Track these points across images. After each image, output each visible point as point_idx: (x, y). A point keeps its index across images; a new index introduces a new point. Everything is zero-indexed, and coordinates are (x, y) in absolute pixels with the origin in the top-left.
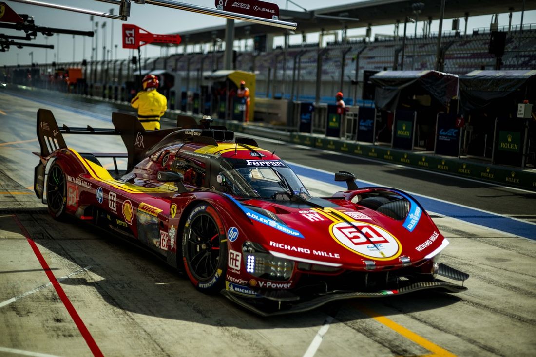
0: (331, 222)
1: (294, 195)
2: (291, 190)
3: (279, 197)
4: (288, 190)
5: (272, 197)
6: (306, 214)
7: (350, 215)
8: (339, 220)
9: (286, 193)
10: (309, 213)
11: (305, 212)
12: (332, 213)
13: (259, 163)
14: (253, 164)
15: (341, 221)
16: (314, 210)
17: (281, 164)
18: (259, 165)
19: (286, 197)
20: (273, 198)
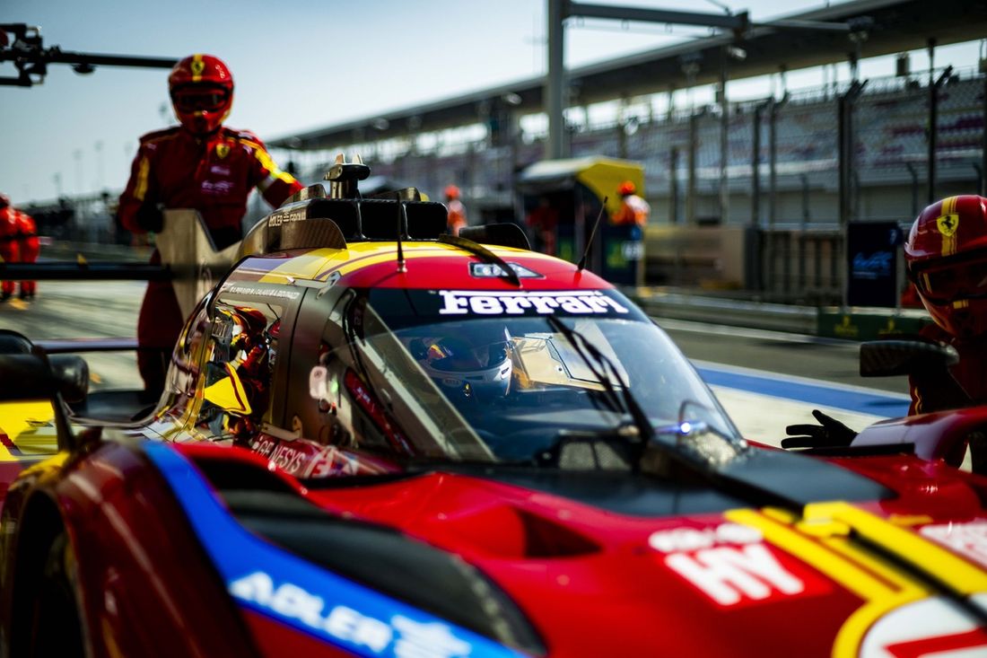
0: (851, 602)
1: (650, 444)
2: (640, 419)
3: (577, 458)
4: (628, 417)
5: (539, 456)
6: (692, 554)
7: (958, 545)
8: (895, 588)
9: (611, 438)
10: (716, 545)
11: (691, 538)
12: (854, 537)
13: (503, 304)
14: (469, 307)
15: (912, 590)
16: (745, 524)
17: (609, 307)
18: (499, 310)
19: (609, 459)
20: (543, 463)
